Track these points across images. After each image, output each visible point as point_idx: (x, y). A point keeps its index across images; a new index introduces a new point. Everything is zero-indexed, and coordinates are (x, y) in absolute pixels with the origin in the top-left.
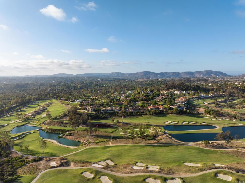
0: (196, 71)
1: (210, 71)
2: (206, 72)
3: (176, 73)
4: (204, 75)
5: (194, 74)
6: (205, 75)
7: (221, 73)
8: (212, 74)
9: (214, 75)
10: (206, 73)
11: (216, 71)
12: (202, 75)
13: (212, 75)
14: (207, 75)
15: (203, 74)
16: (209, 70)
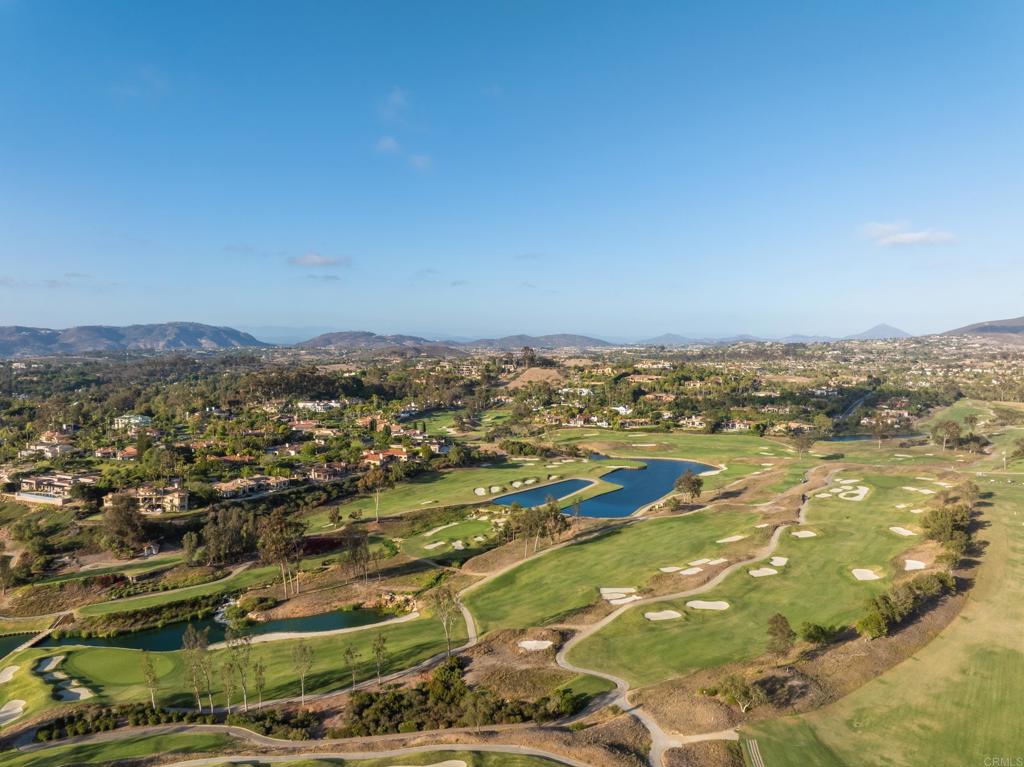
0: (130, 325)
1: (191, 324)
2: (177, 331)
3: (34, 333)
4: (168, 341)
5: (122, 336)
6: (174, 343)
7: (234, 334)
8: (201, 338)
9: (209, 342)
10: (176, 334)
11: (215, 327)
12: (161, 344)
13: (203, 341)
14: (182, 342)
15: (166, 336)
16: (188, 321)
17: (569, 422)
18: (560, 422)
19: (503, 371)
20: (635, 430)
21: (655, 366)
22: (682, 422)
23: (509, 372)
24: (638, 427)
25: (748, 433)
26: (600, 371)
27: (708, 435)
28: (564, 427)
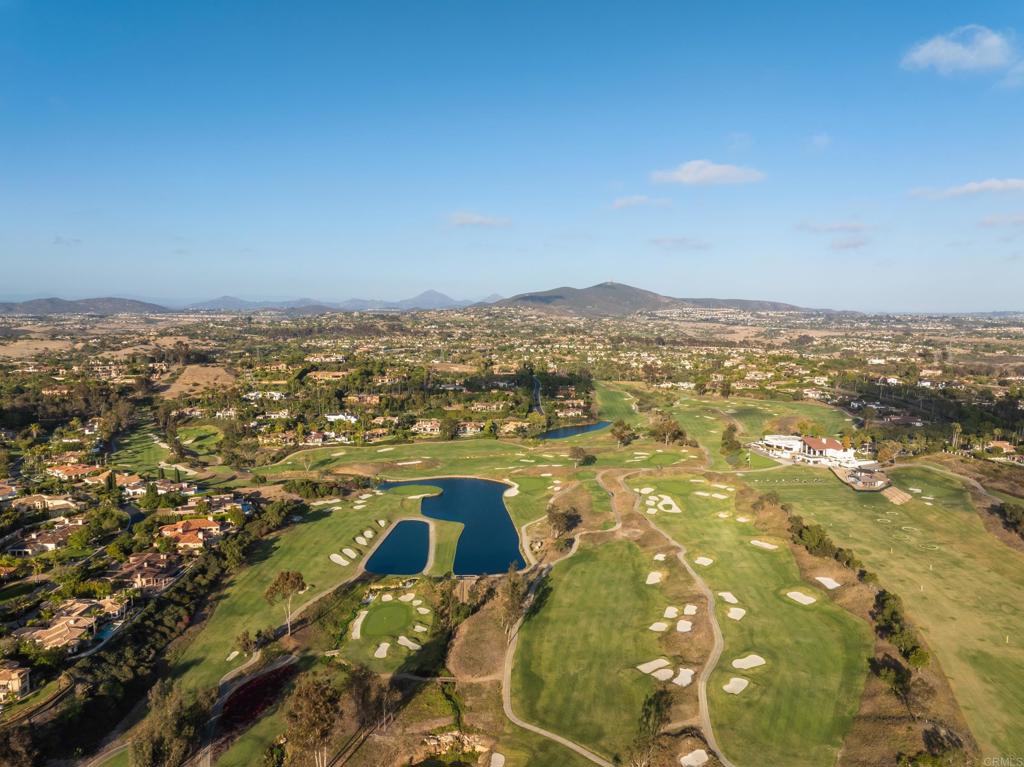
17: (306, 442)
18: (296, 442)
19: (154, 371)
20: (380, 444)
21: (328, 360)
22: (413, 429)
23: (163, 372)
24: (378, 440)
25: (485, 436)
26: (274, 368)
27: (450, 442)
28: (302, 448)
